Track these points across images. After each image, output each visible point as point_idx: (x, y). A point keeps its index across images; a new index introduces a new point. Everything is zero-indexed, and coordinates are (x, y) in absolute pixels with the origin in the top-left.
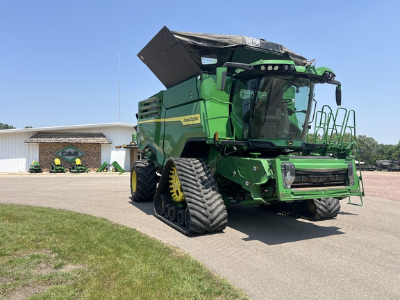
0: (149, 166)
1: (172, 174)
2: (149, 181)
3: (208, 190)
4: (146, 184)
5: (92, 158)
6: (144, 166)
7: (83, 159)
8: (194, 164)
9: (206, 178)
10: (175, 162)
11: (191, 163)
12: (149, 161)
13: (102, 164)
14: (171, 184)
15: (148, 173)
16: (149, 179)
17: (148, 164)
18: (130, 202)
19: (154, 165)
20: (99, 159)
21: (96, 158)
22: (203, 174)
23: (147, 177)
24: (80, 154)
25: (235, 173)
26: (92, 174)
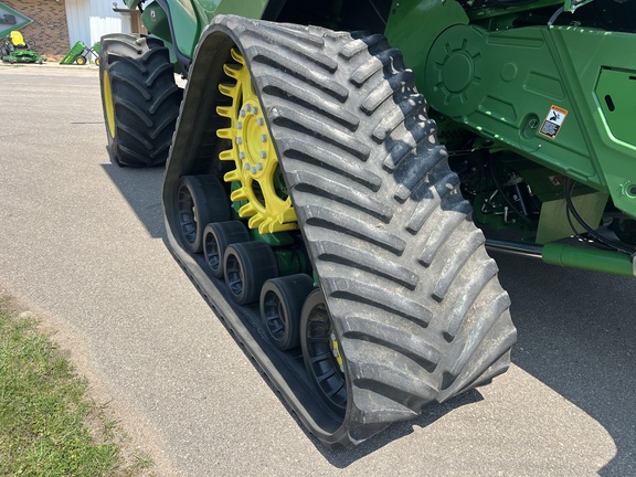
0: (151, 57)
1: (228, 102)
2: (152, 108)
3: (426, 203)
4: (144, 118)
5: (48, 31)
6: (134, 56)
7: (30, 32)
8: (346, 58)
9: (407, 137)
10: (247, 43)
11: (330, 52)
12: (150, 41)
13: (72, 46)
14: (228, 145)
15: (148, 81)
16: (151, 101)
17: (146, 49)
18: (104, 166)
19: (166, 53)
20: (64, 35)
21: (57, 32)
22: (391, 117)
23: (147, 96)
24: (20, 21)
25: (557, 117)
26: (51, 67)
